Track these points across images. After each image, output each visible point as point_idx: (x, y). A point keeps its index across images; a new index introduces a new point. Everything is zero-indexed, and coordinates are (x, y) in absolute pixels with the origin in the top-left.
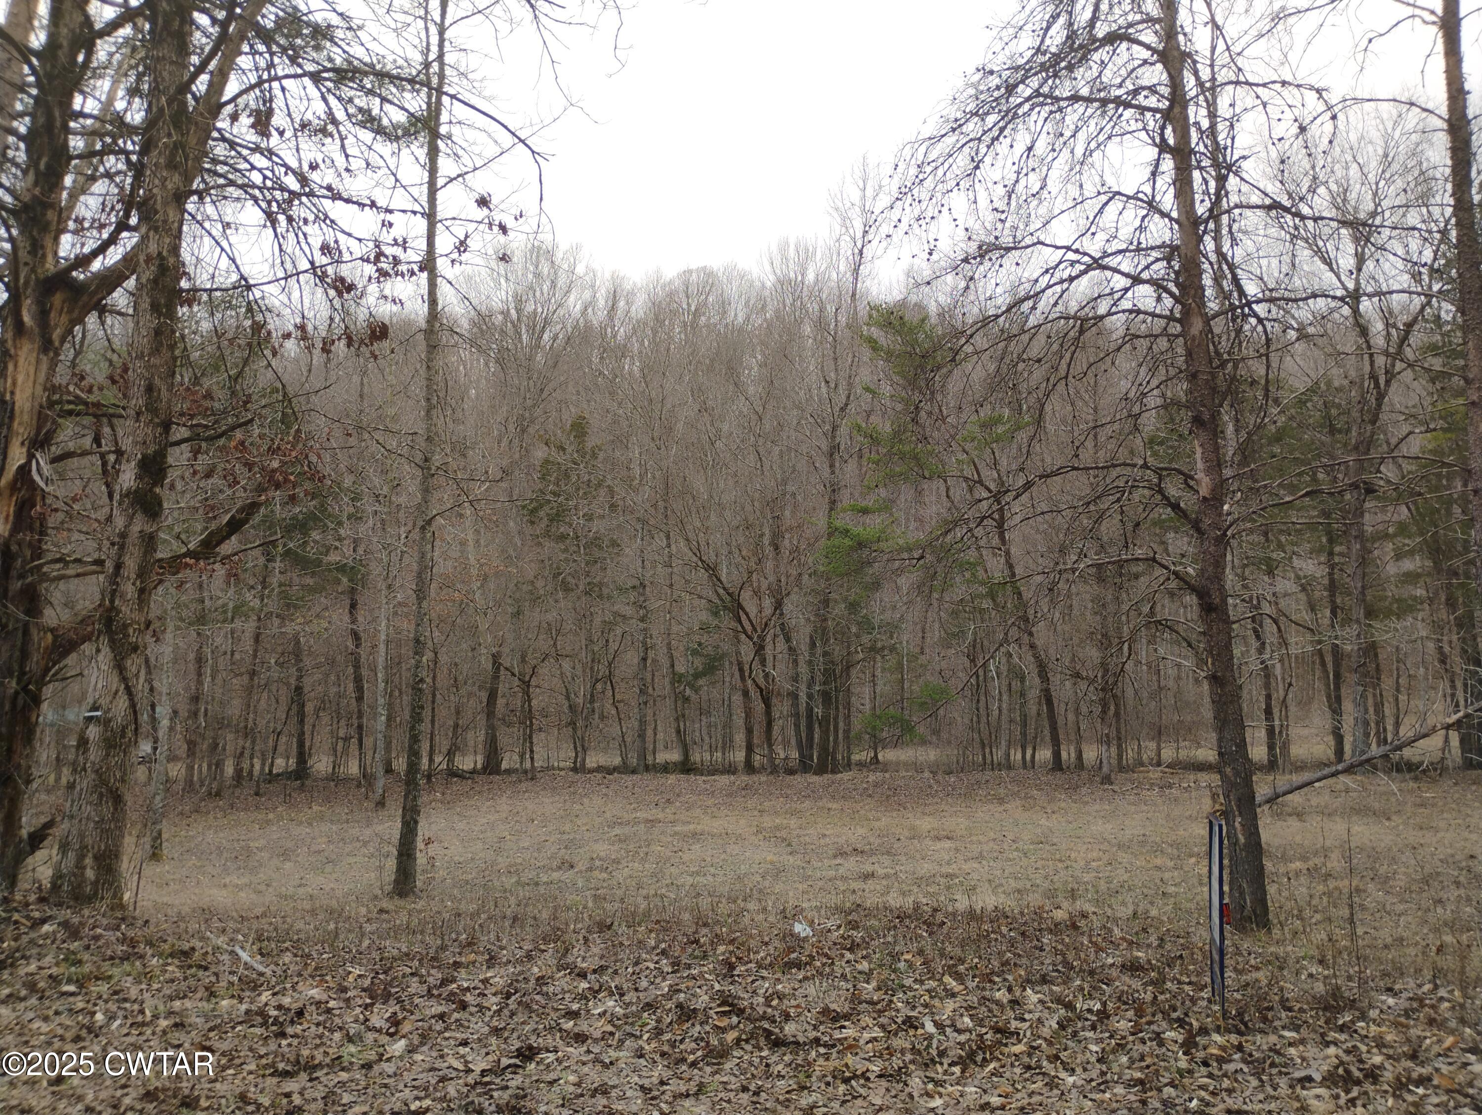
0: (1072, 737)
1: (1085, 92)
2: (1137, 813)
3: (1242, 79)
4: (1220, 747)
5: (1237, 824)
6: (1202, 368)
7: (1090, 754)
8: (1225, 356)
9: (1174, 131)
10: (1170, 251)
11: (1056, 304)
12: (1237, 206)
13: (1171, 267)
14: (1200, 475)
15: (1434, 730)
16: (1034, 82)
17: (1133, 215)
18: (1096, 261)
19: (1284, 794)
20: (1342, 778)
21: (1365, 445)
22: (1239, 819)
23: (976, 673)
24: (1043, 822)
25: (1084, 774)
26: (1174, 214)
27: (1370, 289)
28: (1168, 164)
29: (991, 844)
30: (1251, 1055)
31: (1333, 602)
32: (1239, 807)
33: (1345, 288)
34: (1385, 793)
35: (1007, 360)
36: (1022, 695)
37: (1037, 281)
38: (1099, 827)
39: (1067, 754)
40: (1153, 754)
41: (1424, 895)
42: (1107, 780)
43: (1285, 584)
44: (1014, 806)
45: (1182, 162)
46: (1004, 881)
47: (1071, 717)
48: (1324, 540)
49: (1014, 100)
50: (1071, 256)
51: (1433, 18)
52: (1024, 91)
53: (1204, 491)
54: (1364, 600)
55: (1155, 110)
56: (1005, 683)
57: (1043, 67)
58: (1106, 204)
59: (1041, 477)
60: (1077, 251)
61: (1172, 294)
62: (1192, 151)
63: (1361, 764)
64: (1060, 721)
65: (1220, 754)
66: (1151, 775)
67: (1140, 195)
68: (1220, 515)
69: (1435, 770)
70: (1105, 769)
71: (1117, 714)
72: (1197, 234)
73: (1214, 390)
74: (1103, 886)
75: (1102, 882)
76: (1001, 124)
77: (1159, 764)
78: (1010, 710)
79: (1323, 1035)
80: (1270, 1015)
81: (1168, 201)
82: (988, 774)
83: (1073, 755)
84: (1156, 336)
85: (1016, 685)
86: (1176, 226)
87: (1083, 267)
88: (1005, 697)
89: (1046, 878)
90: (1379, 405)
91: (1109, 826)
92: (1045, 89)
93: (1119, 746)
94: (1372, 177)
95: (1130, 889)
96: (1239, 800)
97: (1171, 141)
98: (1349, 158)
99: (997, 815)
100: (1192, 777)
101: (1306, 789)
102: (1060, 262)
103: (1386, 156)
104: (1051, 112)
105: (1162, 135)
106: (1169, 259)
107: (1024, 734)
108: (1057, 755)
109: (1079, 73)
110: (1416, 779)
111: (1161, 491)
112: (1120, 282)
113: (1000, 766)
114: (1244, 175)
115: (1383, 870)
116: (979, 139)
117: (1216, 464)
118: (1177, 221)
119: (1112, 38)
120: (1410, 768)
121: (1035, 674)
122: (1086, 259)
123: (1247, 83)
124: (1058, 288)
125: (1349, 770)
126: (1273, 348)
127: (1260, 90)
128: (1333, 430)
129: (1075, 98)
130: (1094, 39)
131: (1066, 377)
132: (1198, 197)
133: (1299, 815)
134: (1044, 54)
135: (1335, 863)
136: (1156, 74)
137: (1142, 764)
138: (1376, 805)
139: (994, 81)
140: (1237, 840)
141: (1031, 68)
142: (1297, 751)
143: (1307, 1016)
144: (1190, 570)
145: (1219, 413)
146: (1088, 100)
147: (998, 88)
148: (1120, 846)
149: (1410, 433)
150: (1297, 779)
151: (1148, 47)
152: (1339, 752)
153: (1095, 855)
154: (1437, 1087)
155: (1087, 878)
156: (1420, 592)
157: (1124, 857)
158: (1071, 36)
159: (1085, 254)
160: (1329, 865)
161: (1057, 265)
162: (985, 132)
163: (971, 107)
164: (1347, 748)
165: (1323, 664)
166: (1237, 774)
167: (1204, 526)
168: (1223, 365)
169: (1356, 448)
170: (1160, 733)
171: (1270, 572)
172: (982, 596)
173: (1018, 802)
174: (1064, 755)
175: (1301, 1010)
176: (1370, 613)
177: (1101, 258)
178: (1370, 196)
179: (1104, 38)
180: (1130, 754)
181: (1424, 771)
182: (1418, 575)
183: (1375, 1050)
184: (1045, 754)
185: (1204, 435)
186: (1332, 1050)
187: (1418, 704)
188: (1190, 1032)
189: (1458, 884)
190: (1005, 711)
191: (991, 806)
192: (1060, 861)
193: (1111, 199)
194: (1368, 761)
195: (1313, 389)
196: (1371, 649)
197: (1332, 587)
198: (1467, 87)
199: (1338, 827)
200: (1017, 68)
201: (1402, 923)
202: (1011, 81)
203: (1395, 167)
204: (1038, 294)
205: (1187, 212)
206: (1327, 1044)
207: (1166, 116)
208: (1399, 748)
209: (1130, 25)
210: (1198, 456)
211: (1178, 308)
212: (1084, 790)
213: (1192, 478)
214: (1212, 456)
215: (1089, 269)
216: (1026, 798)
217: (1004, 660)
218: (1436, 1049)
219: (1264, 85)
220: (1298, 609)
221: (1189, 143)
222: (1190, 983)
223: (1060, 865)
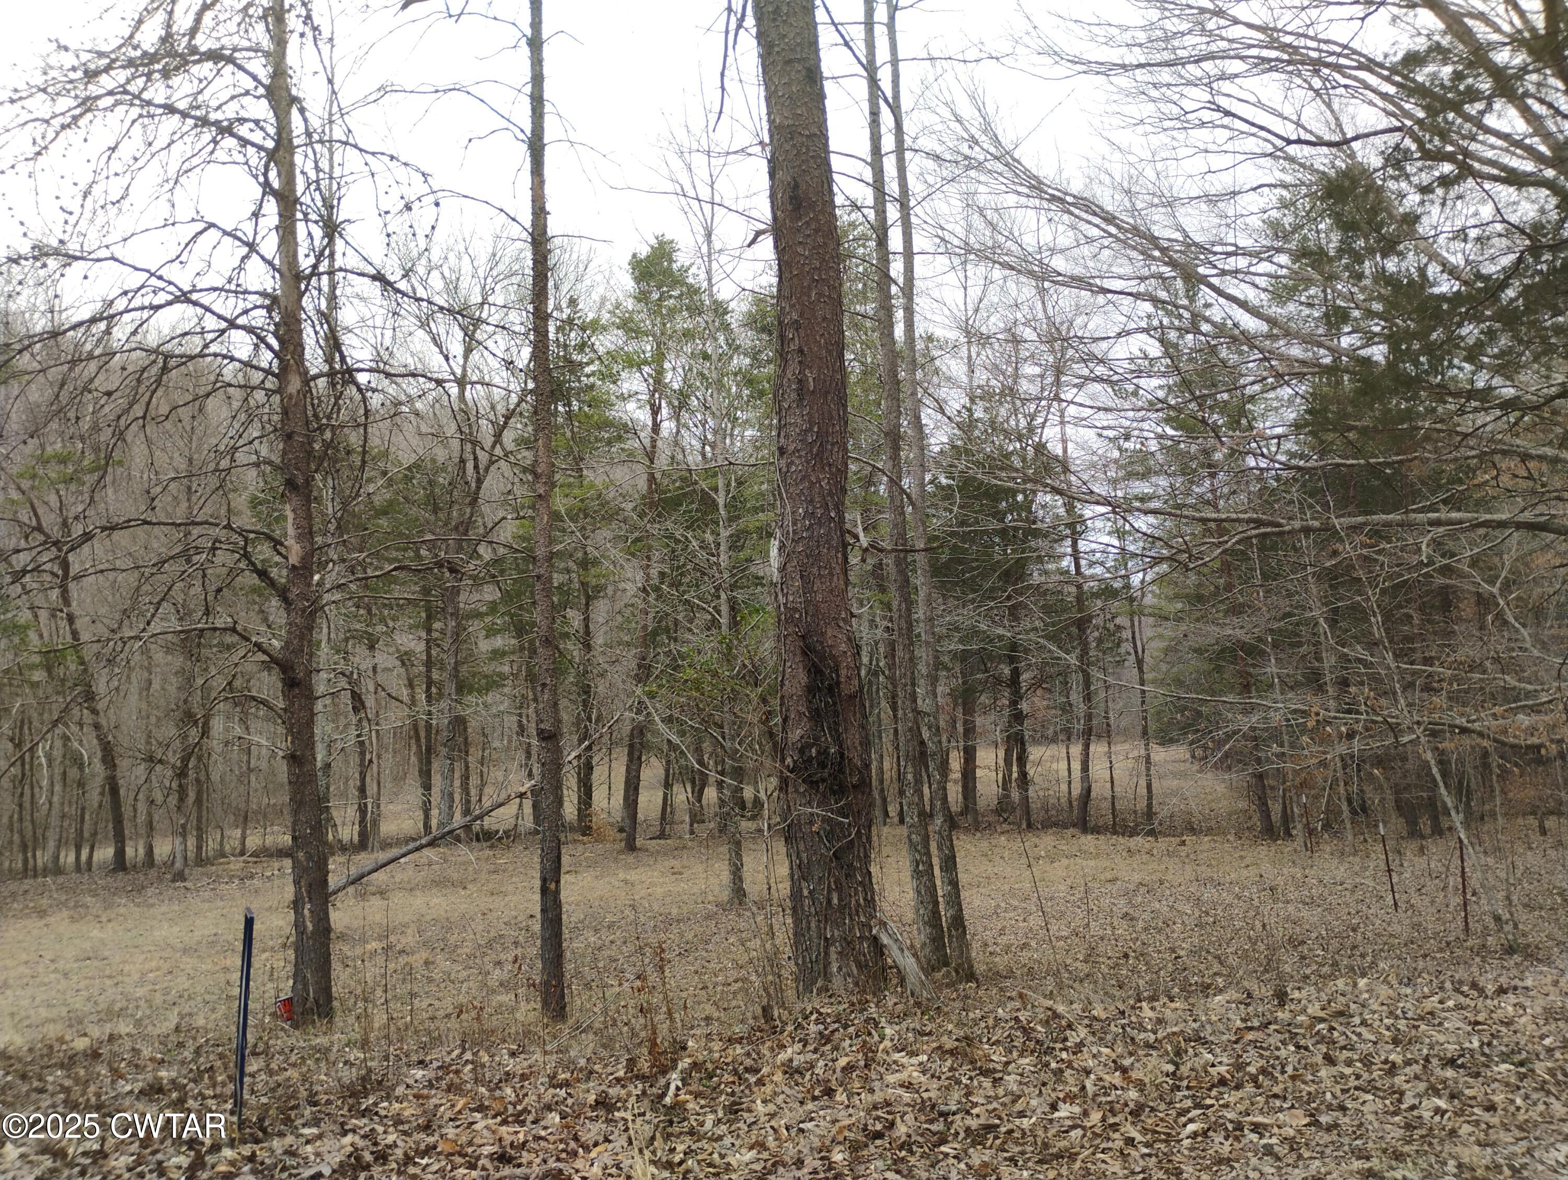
0: (142, 831)
1: (182, 105)
2: (210, 910)
3: (351, 141)
4: (294, 831)
5: (306, 912)
6: (297, 430)
7: (163, 848)
8: (324, 421)
9: (279, 175)
10: (272, 302)
11: (135, 333)
12: (341, 269)
13: (271, 317)
14: (290, 542)
15: (509, 799)
16: (121, 76)
17: (231, 253)
18: (184, 294)
19: (369, 873)
20: (426, 852)
21: (465, 526)
22: (308, 906)
23: (22, 758)
24: (95, 933)
25: (153, 873)
26: (277, 262)
27: (475, 378)
28: (271, 207)
29: (22, 969)
30: (262, 1163)
31: (429, 678)
32: (309, 893)
33: (453, 373)
34: (464, 863)
35: (69, 387)
36: (81, 784)
37: (112, 302)
38: (167, 932)
39: (134, 851)
40: (237, 843)
41: (486, 959)
42: (180, 876)
43: (385, 659)
44: (60, 921)
45: (286, 209)
46: (32, 1012)
47: (142, 807)
48: (424, 615)
49: (93, 90)
50: (154, 281)
51: (522, 136)
52: (106, 82)
53: (294, 559)
54: (456, 676)
55: (260, 148)
56: (58, 771)
57: (131, 63)
58: (201, 233)
59: (104, 529)
60: (160, 278)
61: (269, 347)
62: (297, 201)
63: (443, 837)
64: (127, 811)
65: (294, 838)
66: (232, 866)
67: (239, 234)
68: (309, 585)
69: (508, 837)
70: (178, 865)
71: (199, 801)
72: (299, 288)
73: (310, 453)
74: (158, 999)
75: (158, 994)
76: (78, 111)
77: (242, 853)
78: (62, 804)
79: (342, 1124)
80: (293, 1114)
81: (270, 245)
82: (28, 883)
83: (141, 851)
84: (253, 388)
85: (73, 773)
86: (277, 275)
87: (170, 297)
88: (58, 788)
89: (88, 999)
90: (479, 488)
91: (176, 929)
92: (133, 88)
93: (199, 838)
94: (481, 274)
95: (190, 998)
96: (310, 885)
97: (276, 184)
98: (463, 250)
99: (35, 932)
100: (276, 865)
101: (391, 866)
102: (142, 287)
103: (494, 255)
104: (141, 116)
105: (265, 174)
106: (269, 309)
107: (80, 832)
108: (120, 853)
109: (175, 81)
110: (492, 847)
111: (246, 556)
112: (211, 323)
113: (45, 872)
114: (348, 238)
115: (453, 939)
116: (47, 122)
117: (306, 533)
118: (279, 271)
119: (214, 56)
120: (487, 836)
121: (97, 761)
122: (171, 288)
123: (356, 146)
124: (137, 314)
125: (431, 844)
126: (371, 419)
127: (369, 157)
128: (436, 510)
129: (170, 109)
130: (194, 50)
131: (144, 418)
132: (302, 251)
133: (382, 893)
134: (135, 48)
135: (409, 939)
136: (261, 109)
137: (223, 855)
138: (455, 876)
139: (69, 60)
140: (305, 928)
141: (117, 60)
142: (388, 828)
143: (332, 1109)
144: (275, 642)
145: (313, 479)
146: (185, 115)
147: (74, 69)
148: (185, 951)
149: (504, 518)
150: (383, 856)
151: (255, 78)
152: (427, 826)
153: (154, 964)
154: (440, 1154)
155: (140, 992)
156: (506, 669)
157: (188, 963)
158: (167, 38)
159: (170, 283)
160: (403, 941)
161: (139, 289)
162: (55, 116)
163: (39, 80)
164: (434, 823)
165: (418, 740)
166: (309, 857)
167: (291, 596)
168: (321, 429)
169: (456, 528)
170: (246, 818)
171: (372, 647)
172: (32, 667)
173: (65, 913)
174: (129, 852)
175: (329, 1102)
176: (460, 689)
177: (191, 292)
178: (478, 289)
179: (204, 54)
180: (211, 845)
181: (500, 839)
182: (504, 654)
183: (391, 1129)
184: (105, 853)
185: (296, 500)
186: (349, 1138)
187: (497, 774)
188: (198, 1152)
189: (516, 943)
190: (56, 805)
191: (28, 922)
192: (110, 977)
193: (205, 230)
194: (451, 832)
195: (416, 466)
196: (459, 723)
197: (429, 663)
198: (548, 207)
199: (418, 901)
200: (101, 54)
201: (463, 990)
202: (92, 67)
203: (501, 267)
204: (113, 316)
205: (289, 263)
206: (345, 1133)
207: (272, 155)
208: (481, 817)
209: (235, 50)
210: (290, 520)
211: (276, 363)
212: (150, 891)
213: (282, 544)
214: (304, 523)
215: (177, 300)
216: (76, 907)
217: (58, 743)
218: (449, 1114)
219: (373, 154)
220: (396, 683)
221: (294, 191)
222: (215, 1097)
223: (109, 982)
